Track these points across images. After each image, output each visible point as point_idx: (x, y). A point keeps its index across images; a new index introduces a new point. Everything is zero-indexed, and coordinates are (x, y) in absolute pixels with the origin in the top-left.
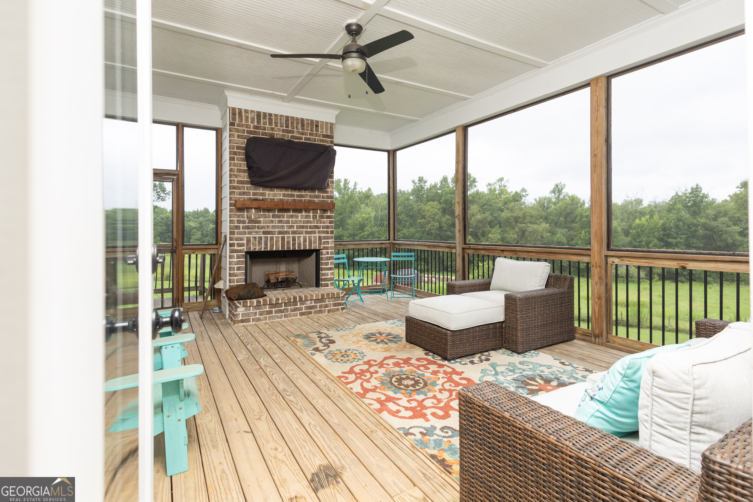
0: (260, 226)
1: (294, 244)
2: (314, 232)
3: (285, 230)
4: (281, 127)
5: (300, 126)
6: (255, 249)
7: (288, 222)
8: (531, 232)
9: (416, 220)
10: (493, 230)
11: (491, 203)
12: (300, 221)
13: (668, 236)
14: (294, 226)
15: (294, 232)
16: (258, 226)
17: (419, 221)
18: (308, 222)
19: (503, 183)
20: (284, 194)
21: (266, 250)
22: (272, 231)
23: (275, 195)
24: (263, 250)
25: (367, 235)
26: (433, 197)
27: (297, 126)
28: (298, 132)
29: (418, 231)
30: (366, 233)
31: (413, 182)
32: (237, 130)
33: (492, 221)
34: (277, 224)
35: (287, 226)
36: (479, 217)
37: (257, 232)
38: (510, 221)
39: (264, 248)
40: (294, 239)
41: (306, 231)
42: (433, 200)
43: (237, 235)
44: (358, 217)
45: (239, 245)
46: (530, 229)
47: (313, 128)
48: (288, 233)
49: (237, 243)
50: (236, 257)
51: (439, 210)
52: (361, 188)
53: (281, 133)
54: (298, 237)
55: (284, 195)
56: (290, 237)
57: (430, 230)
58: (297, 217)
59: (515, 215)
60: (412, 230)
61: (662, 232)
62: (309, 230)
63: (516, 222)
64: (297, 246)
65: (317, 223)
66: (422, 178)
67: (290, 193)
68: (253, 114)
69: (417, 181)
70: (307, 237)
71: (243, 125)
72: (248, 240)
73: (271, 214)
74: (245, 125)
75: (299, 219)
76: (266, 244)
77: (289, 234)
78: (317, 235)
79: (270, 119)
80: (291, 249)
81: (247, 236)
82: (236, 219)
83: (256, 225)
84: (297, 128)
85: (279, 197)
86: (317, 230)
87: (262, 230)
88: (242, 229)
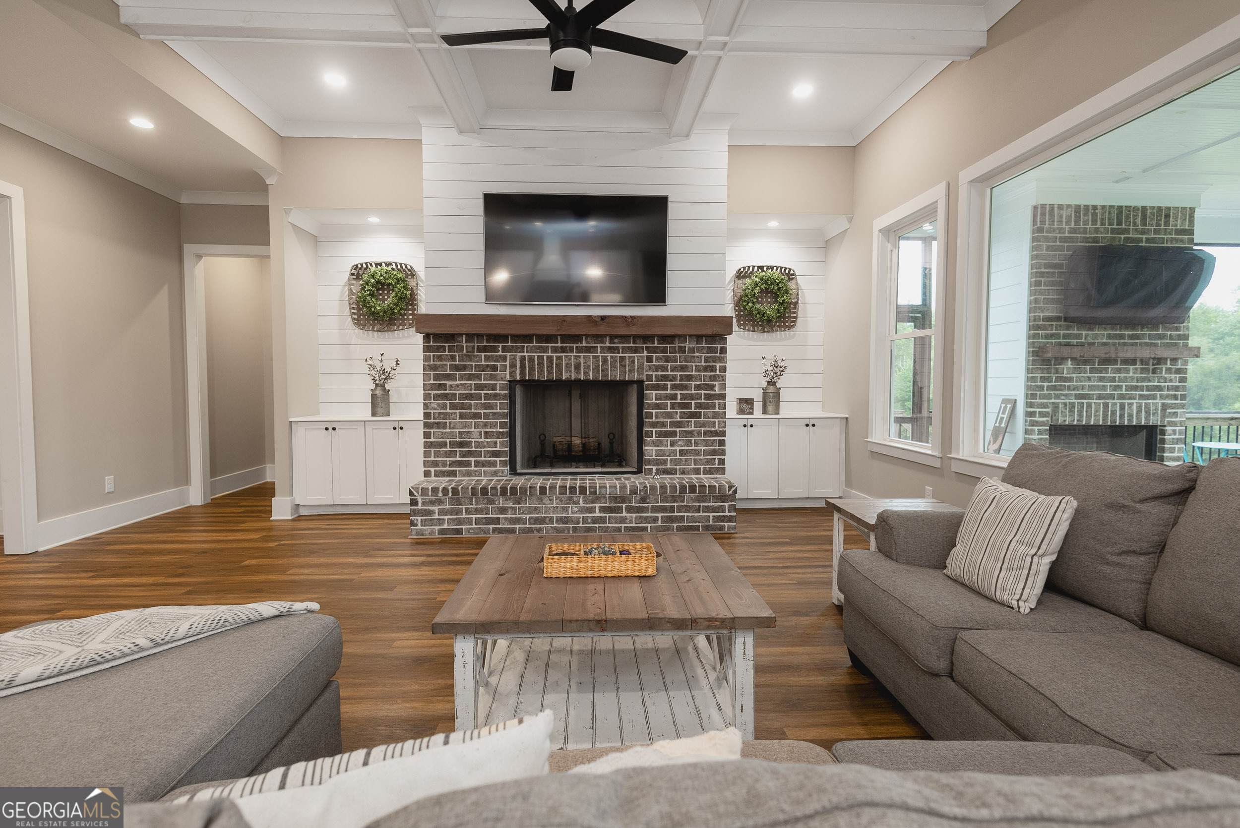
0: (1072, 387)
1: (1122, 416)
2: (1154, 397)
3: (1108, 392)
4: (1110, 225)
5: (1139, 221)
6: (1065, 421)
7: (1113, 380)
12: (1132, 378)
14: (1122, 386)
15: (1122, 397)
16: (1069, 386)
18: (1143, 380)
20: (1110, 334)
21: (1080, 423)
22: (1089, 394)
23: (1096, 337)
24: (1075, 423)
27: (1134, 220)
28: (1136, 230)
32: (1047, 239)
34: (1096, 384)
35: (1110, 386)
37: (1066, 395)
39: (1078, 421)
40: (1122, 407)
41: (1141, 395)
43: (1039, 399)
45: (1042, 415)
47: (1161, 220)
48: (1112, 397)
49: (1039, 412)
50: (1037, 432)
53: (1109, 235)
54: (1129, 404)
55: (1109, 337)
56: (1116, 404)
58: (1128, 371)
62: (1145, 393)
64: (1126, 418)
65: (1158, 382)
67: (1118, 332)
68: (1070, 209)
70: (1143, 404)
71: (1054, 230)
72: (1056, 407)
73: (1088, 367)
74: (1058, 228)
75: (1131, 375)
76: (1080, 415)
77: (1114, 399)
78: (1159, 402)
79: (1095, 215)
80: (1117, 424)
81: (1053, 400)
82: (1039, 375)
83: (1066, 384)
84: (1135, 224)
85: (1102, 339)
86: (1158, 393)
87: (1074, 392)
88: (1047, 390)
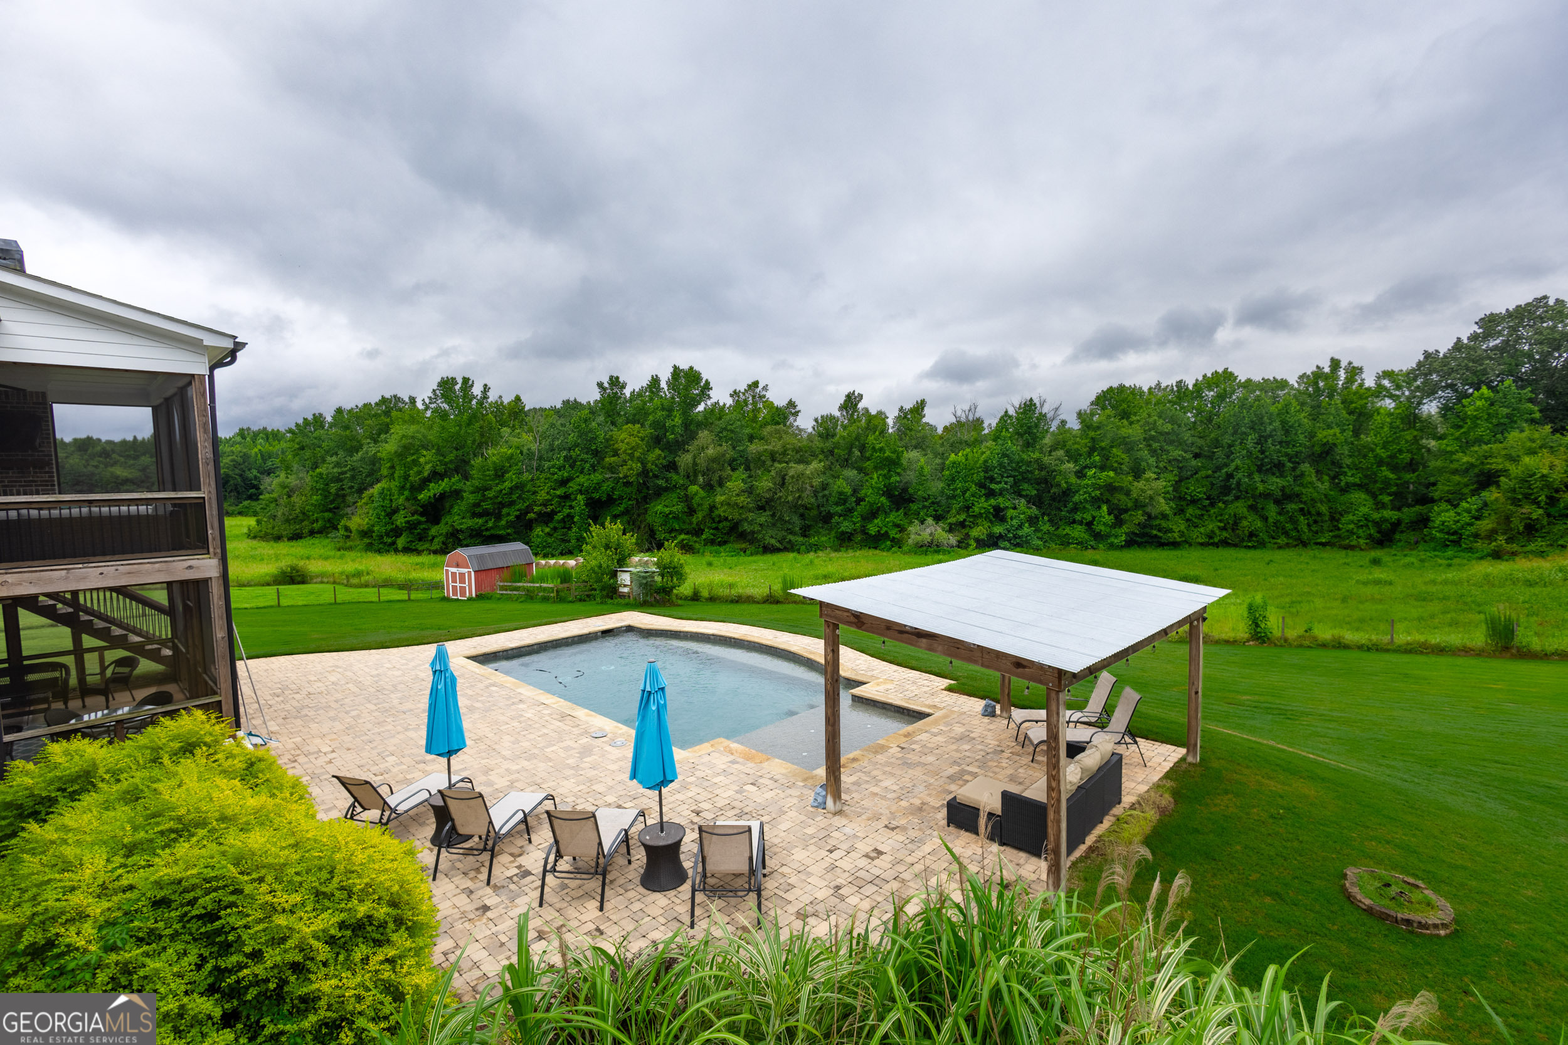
8: (793, 477)
9: (603, 459)
10: (735, 475)
11: (732, 427)
13: (992, 479)
17: (607, 459)
19: (758, 390)
25: (511, 488)
26: (635, 415)
29: (607, 479)
30: (507, 484)
31: (600, 385)
33: (734, 460)
36: (710, 452)
38: (763, 458)
42: (634, 422)
44: (494, 454)
46: (791, 473)
51: (642, 440)
52: (500, 397)
57: (626, 477)
59: (770, 447)
60: (597, 477)
61: (982, 474)
63: (774, 460)
66: (617, 378)
69: (606, 385)
